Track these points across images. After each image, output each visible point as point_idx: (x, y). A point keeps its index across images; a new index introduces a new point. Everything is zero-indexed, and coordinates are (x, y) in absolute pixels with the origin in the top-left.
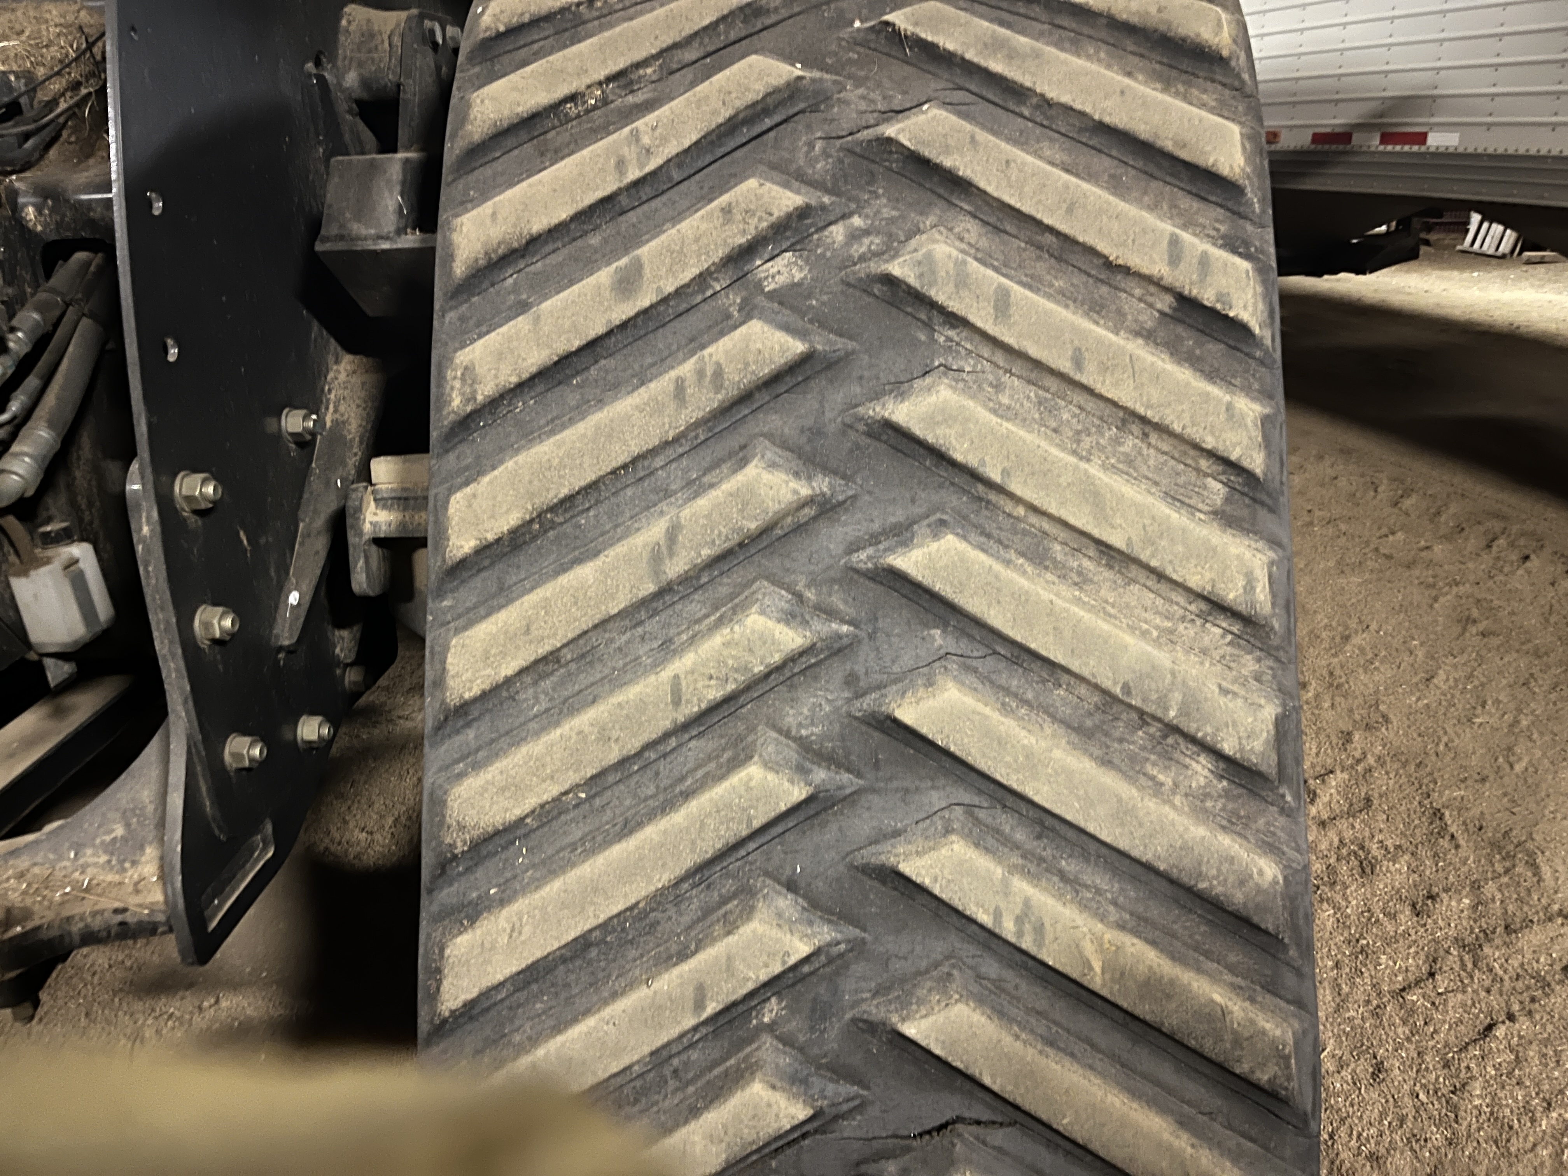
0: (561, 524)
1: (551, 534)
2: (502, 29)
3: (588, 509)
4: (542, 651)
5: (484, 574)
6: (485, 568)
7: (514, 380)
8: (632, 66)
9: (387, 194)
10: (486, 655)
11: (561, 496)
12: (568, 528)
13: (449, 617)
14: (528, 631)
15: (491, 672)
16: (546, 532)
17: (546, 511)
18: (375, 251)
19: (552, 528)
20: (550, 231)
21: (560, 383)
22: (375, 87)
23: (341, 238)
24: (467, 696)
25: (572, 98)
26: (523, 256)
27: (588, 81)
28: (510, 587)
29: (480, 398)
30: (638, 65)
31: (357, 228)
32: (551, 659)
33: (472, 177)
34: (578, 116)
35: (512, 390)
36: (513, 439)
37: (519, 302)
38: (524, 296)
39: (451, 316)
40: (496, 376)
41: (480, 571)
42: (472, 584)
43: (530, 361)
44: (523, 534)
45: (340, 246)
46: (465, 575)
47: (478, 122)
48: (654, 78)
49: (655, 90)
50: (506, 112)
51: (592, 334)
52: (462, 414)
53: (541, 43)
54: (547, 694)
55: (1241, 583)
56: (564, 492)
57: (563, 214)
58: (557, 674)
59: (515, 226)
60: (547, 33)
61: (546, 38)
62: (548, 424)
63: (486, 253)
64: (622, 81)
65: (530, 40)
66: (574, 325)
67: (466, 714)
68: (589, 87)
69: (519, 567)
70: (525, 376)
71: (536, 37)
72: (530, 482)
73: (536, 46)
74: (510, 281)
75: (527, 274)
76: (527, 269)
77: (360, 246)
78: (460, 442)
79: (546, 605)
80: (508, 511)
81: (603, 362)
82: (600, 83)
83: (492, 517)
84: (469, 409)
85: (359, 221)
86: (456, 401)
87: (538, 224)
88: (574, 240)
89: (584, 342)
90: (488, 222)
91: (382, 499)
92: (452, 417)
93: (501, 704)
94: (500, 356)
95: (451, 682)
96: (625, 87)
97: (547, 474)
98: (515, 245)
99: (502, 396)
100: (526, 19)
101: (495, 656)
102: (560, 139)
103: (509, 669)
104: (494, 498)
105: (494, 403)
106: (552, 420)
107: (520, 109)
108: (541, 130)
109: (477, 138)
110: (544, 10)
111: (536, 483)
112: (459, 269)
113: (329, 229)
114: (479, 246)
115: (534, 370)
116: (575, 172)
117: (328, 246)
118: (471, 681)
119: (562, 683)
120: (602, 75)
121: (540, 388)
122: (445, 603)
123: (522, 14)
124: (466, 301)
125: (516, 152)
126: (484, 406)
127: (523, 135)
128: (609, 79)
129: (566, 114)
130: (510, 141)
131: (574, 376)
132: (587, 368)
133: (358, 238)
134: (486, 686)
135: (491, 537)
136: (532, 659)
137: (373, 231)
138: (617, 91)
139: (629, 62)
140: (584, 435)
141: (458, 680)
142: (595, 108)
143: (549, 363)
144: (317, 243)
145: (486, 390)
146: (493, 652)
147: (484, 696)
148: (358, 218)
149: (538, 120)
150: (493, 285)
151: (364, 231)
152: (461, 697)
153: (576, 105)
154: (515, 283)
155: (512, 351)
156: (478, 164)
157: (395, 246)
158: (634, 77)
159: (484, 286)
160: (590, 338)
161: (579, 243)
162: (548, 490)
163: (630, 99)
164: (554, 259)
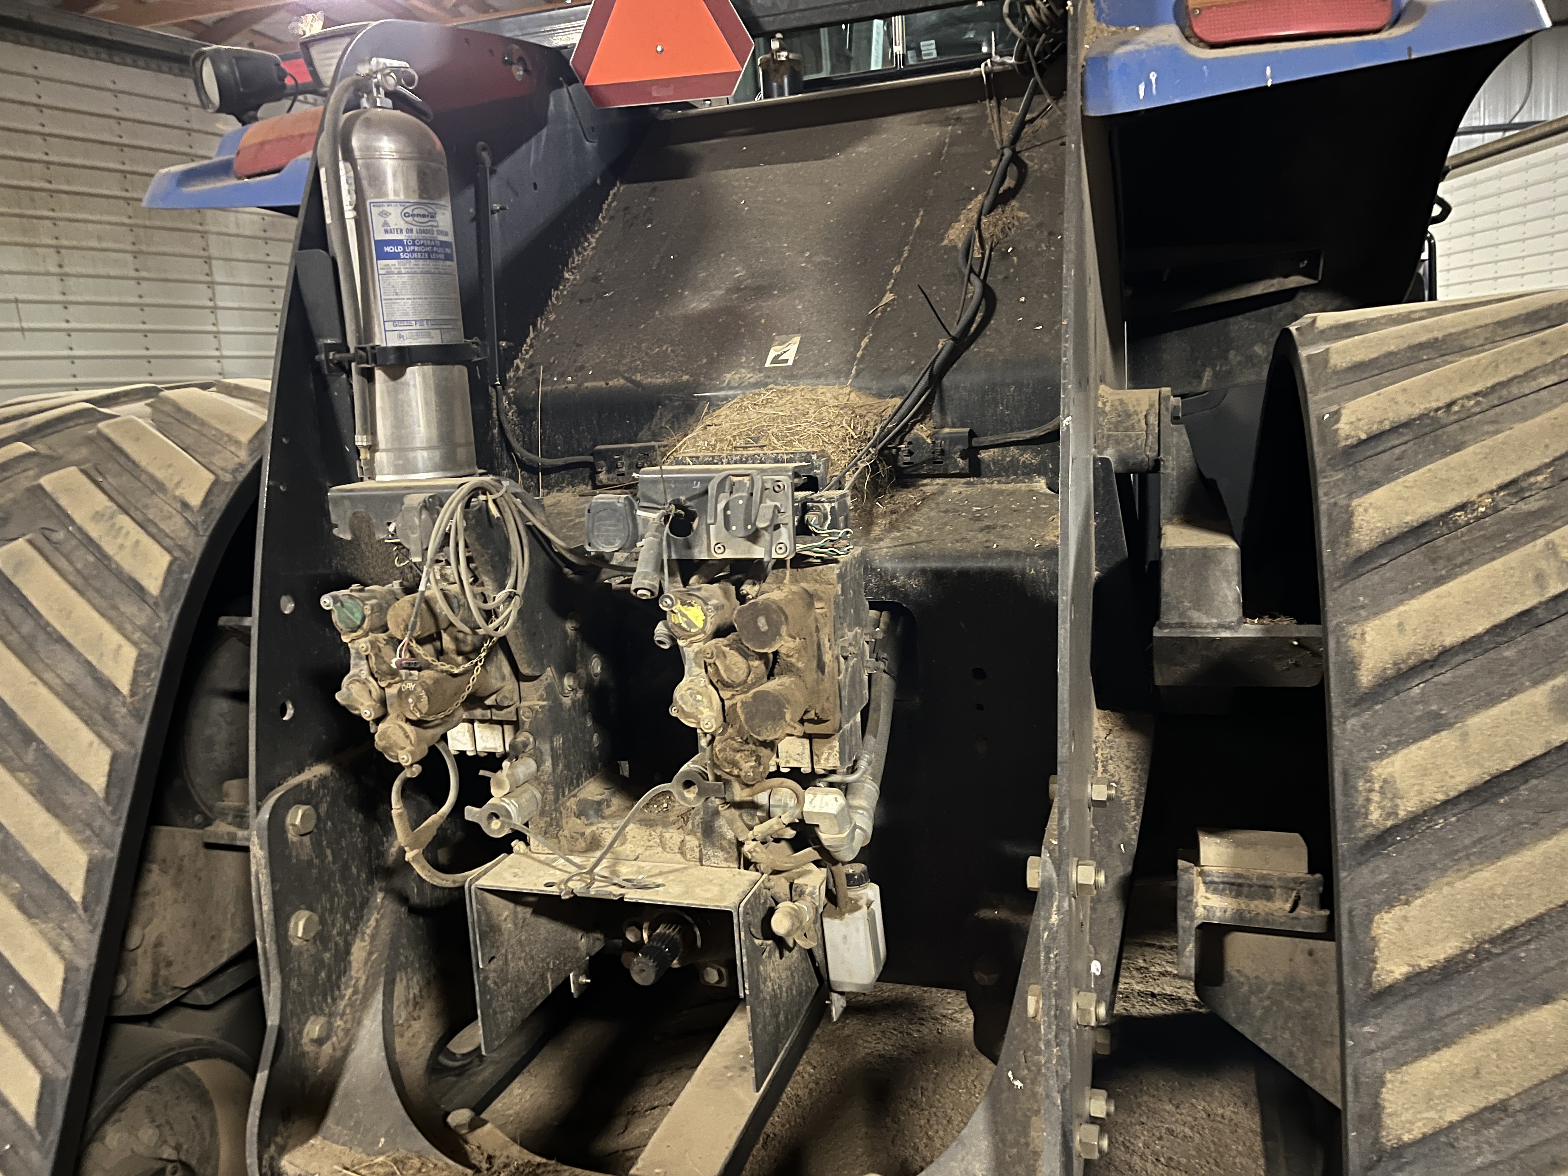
0: (1498, 955)
1: (1486, 965)
2: (1363, 436)
3: (1529, 941)
4: (1493, 1098)
5: (1410, 1002)
6: (1411, 995)
7: (1441, 797)
8: (1523, 475)
9: (1225, 584)
10: (1429, 1098)
11: (1505, 927)
12: (1505, 960)
13: (1373, 1045)
14: (1477, 1074)
15: (1432, 1114)
16: (1481, 962)
17: (1486, 942)
18: (1214, 639)
19: (1487, 959)
20: (1463, 643)
21: (1485, 801)
22: (1131, 461)
23: (1182, 625)
24: (1406, 1138)
25: (1462, 507)
26: (1431, 667)
27: (1480, 491)
28: (1442, 1018)
29: (1402, 814)
30: (1530, 474)
31: (1197, 617)
32: (1502, 1107)
33: (1359, 583)
34: (1468, 523)
35: (1437, 807)
36: (1434, 857)
37: (1430, 713)
38: (1434, 707)
39: (1352, 722)
40: (1420, 793)
41: (1406, 997)
42: (1396, 1011)
43: (1458, 779)
44: (1457, 963)
45: (1178, 633)
46: (1390, 1000)
47: (1364, 531)
48: (1546, 485)
49: (1547, 497)
50: (1395, 522)
51: (1529, 755)
52: (1382, 828)
53: (1403, 448)
54: (1491, 1145)
56: (1510, 923)
57: (1480, 628)
58: (1503, 1123)
59: (1426, 637)
60: (1406, 438)
61: (1406, 443)
62: (1474, 844)
63: (1395, 664)
64: (1513, 489)
65: (1390, 445)
66: (1507, 743)
67: (1401, 1156)
68: (1480, 496)
69: (1450, 998)
70: (1453, 794)
71: (1396, 442)
72: (1471, 909)
73: (1397, 451)
74: (1416, 690)
75: (1436, 684)
76: (1435, 679)
77: (1199, 634)
78: (1373, 856)
79: (1497, 1047)
80: (1446, 939)
81: (1534, 782)
82: (1492, 492)
83: (1427, 943)
84: (1389, 823)
85: (1199, 610)
86: (1375, 815)
87: (1450, 639)
88: (1486, 651)
89: (1520, 762)
90: (1396, 633)
91: (1212, 882)
92: (1370, 831)
93: (1438, 1149)
94: (1424, 772)
95: (1387, 1121)
96: (1515, 494)
97: (1492, 903)
98: (1427, 657)
99: (1425, 813)
100: (1387, 426)
101: (1439, 1097)
102: (1451, 547)
103: (1453, 1115)
104: (1429, 923)
105: (1414, 820)
106: (1480, 840)
107: (1408, 519)
108: (1430, 538)
109: (1365, 546)
110: (1403, 418)
111: (1477, 911)
112: (1365, 678)
113: (1169, 616)
114: (1386, 657)
115: (1463, 788)
116: (1488, 585)
117: (1165, 633)
118: (1411, 1122)
119: (1509, 1134)
120: (1494, 485)
121: (1464, 806)
122: (1367, 1029)
123: (1381, 422)
124: (1369, 709)
125: (1404, 559)
126: (1405, 821)
127: (1411, 542)
128: (1501, 488)
129: (1455, 522)
130: (1399, 548)
131: (1501, 795)
132: (1516, 788)
133: (1199, 626)
134: (1428, 1130)
135: (1424, 964)
136: (1482, 1105)
137: (1214, 621)
138: (1507, 498)
139: (1520, 473)
140: (1532, 864)
141: (1396, 1120)
142: (1485, 515)
143: (1480, 782)
144: (1155, 629)
145: (1407, 806)
146: (1437, 1093)
147: (1425, 1139)
148: (1198, 605)
149: (1427, 528)
150: (1397, 694)
151: (1205, 620)
152: (1400, 1139)
153: (1466, 514)
154: (1423, 693)
155: (1437, 767)
156: (1365, 570)
157: (1236, 635)
158: (1524, 484)
159: (1389, 695)
160: (1526, 759)
161: (1492, 654)
162: (1491, 919)
163: (1523, 507)
164: (1464, 670)
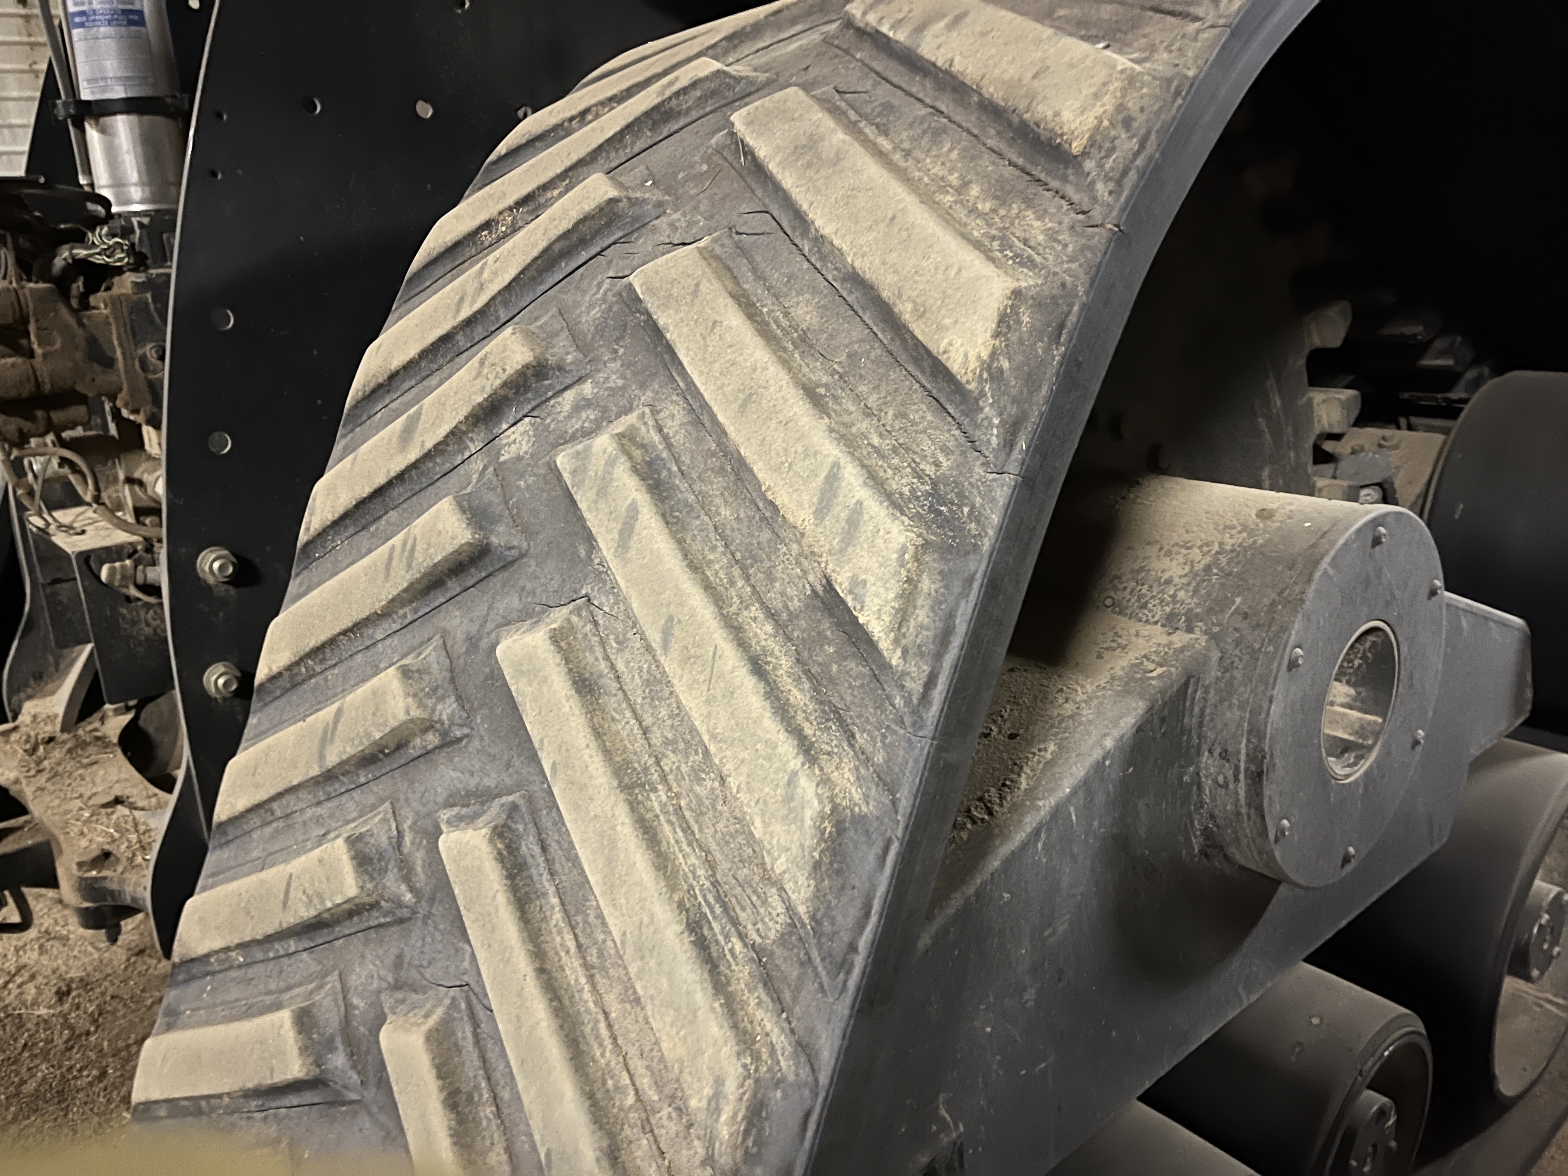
8: (538, 188)
20: (405, 368)
25: (486, 224)
27: (501, 207)
30: (544, 187)
50: (440, 241)
51: (378, 483)
55: (708, 1091)
56: (313, 642)
57: (413, 351)
59: (385, 360)
64: (532, 206)
66: (370, 473)
68: (500, 213)
70: (336, 516)
81: (391, 513)
82: (510, 209)
83: (279, 651)
89: (373, 490)
90: (374, 354)
96: (533, 211)
107: (448, 238)
108: (462, 259)
110: (542, 128)
115: (341, 510)
120: (513, 199)
123: (525, 135)
125: (440, 282)
127: (449, 265)
128: (519, 204)
129: (482, 242)
135: (274, 670)
138: (525, 216)
139: (535, 186)
142: (505, 235)
143: (351, 506)
149: (460, 249)
150: (369, 418)
153: (490, 232)
155: (336, 489)
156: (414, 293)
158: (542, 200)
159: (364, 418)
160: (376, 487)
164: (407, 397)
